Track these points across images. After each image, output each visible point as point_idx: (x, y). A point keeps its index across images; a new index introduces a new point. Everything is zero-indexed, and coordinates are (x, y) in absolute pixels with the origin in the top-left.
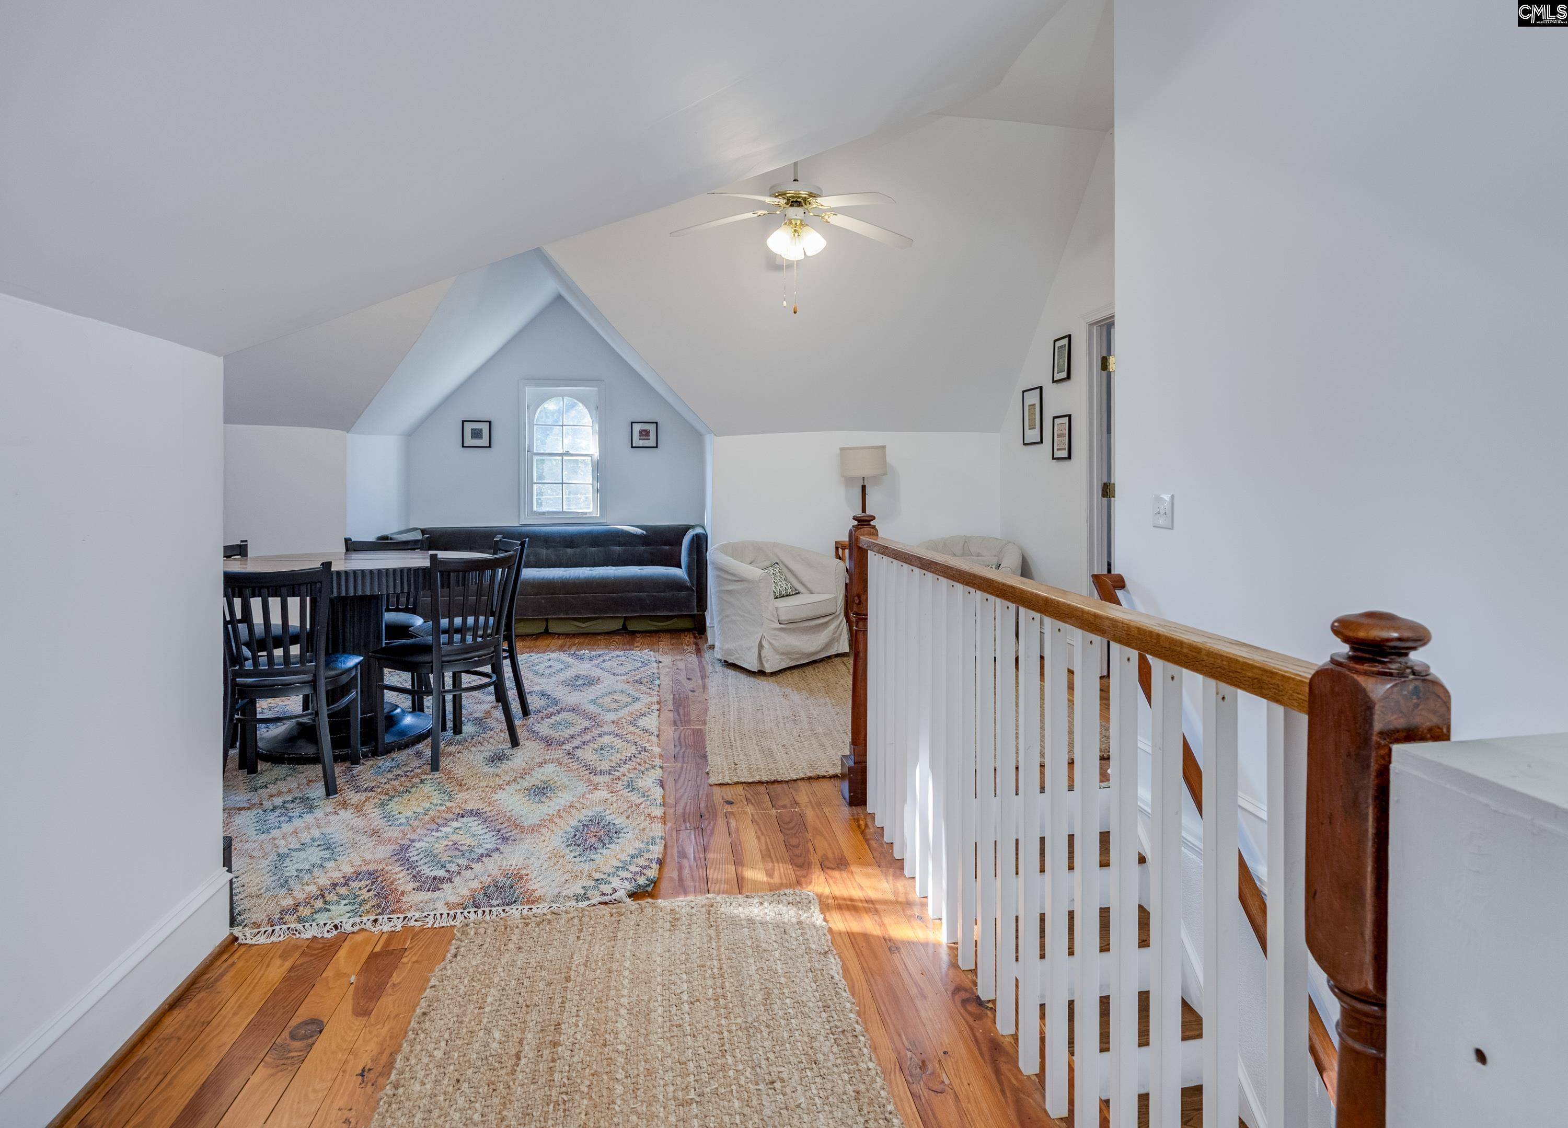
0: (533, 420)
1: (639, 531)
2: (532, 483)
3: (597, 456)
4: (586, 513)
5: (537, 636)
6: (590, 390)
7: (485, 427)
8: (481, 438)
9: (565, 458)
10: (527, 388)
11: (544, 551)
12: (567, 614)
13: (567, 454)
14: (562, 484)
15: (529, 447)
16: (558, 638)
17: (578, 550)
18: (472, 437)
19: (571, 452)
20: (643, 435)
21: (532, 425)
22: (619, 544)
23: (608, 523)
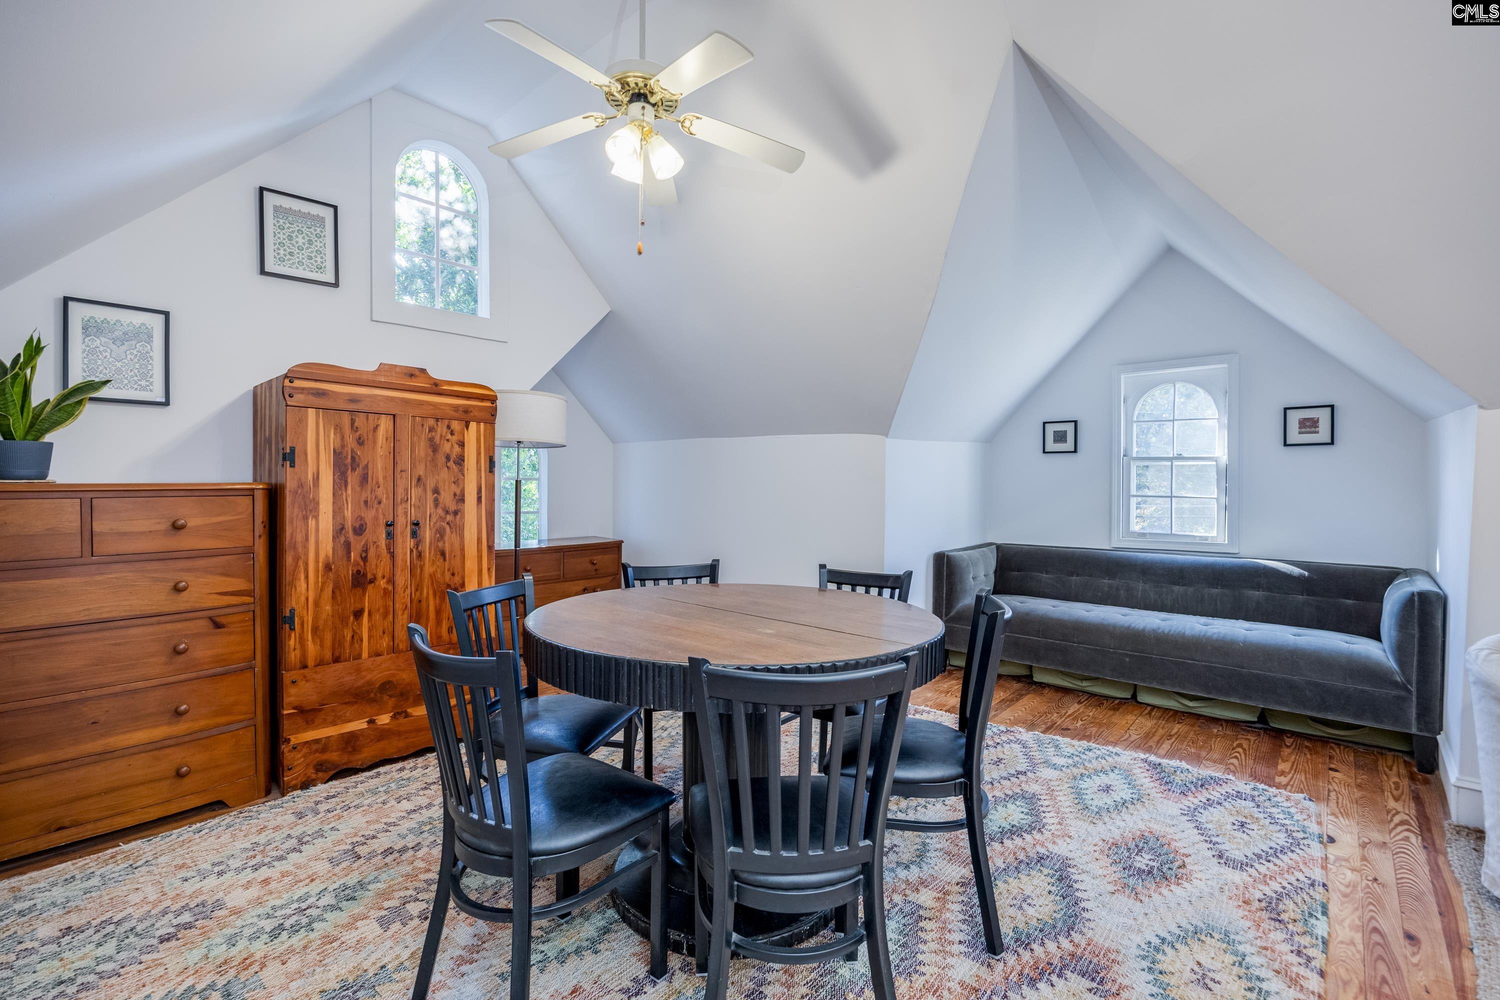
0: (1132, 416)
1: (1296, 571)
2: (1129, 496)
3: (1224, 459)
4: (1206, 538)
5: (1118, 705)
6: (1217, 369)
7: (1070, 428)
8: (1066, 441)
9: (1176, 463)
10: (1122, 377)
11: (1140, 586)
12: (1162, 684)
13: (1180, 457)
14: (1171, 497)
15: (1125, 450)
16: (1150, 713)
17: (1191, 589)
18: (1055, 441)
19: (1185, 455)
20: (1305, 427)
21: (1129, 422)
22: (1258, 587)
23: (1242, 554)
